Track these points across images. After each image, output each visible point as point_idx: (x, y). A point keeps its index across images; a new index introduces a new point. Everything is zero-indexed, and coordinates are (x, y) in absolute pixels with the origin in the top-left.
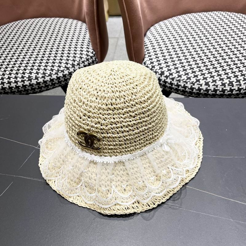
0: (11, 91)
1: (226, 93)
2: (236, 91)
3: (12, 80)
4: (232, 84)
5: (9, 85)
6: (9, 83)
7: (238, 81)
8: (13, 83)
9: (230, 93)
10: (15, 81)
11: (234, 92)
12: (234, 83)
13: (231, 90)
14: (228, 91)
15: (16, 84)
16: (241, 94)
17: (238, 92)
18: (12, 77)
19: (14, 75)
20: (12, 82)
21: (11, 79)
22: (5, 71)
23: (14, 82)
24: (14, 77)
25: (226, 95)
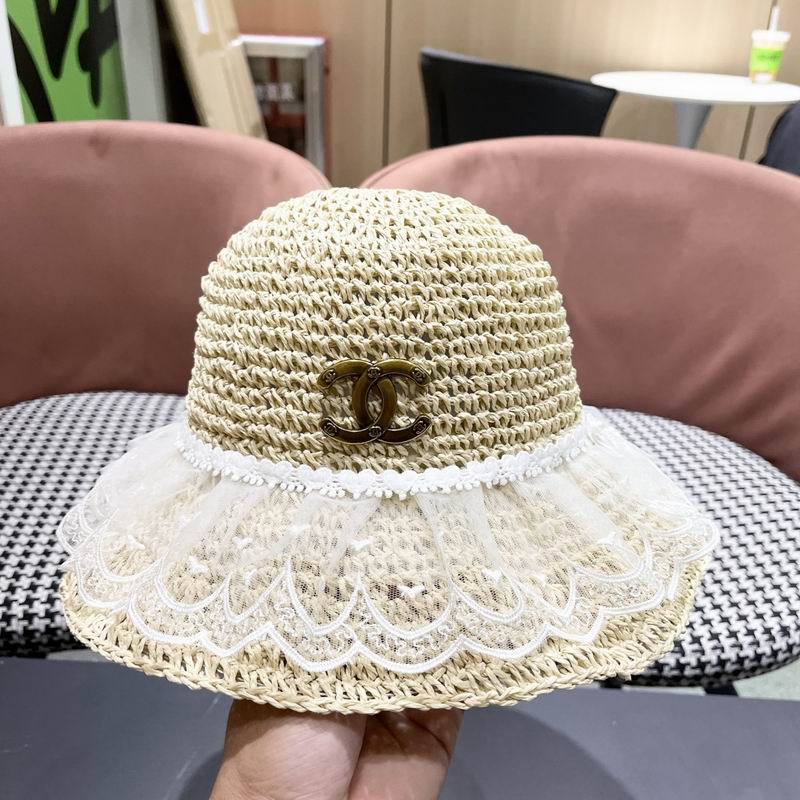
0: (28, 642)
1: (667, 672)
2: (693, 668)
3: (39, 608)
4: (681, 647)
5: (25, 623)
6: (28, 617)
7: (696, 640)
8: (41, 618)
9: (676, 673)
10: (47, 611)
11: (688, 672)
12: (685, 645)
13: (681, 667)
14: (672, 669)
15: (48, 621)
16: (707, 676)
17: (698, 672)
18: (38, 599)
19: (46, 593)
20: (36, 614)
21: (36, 603)
22: (16, 576)
23: (42, 614)
24: (44, 599)
25: (666, 678)
